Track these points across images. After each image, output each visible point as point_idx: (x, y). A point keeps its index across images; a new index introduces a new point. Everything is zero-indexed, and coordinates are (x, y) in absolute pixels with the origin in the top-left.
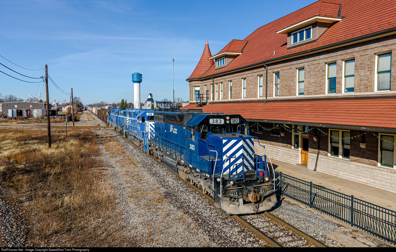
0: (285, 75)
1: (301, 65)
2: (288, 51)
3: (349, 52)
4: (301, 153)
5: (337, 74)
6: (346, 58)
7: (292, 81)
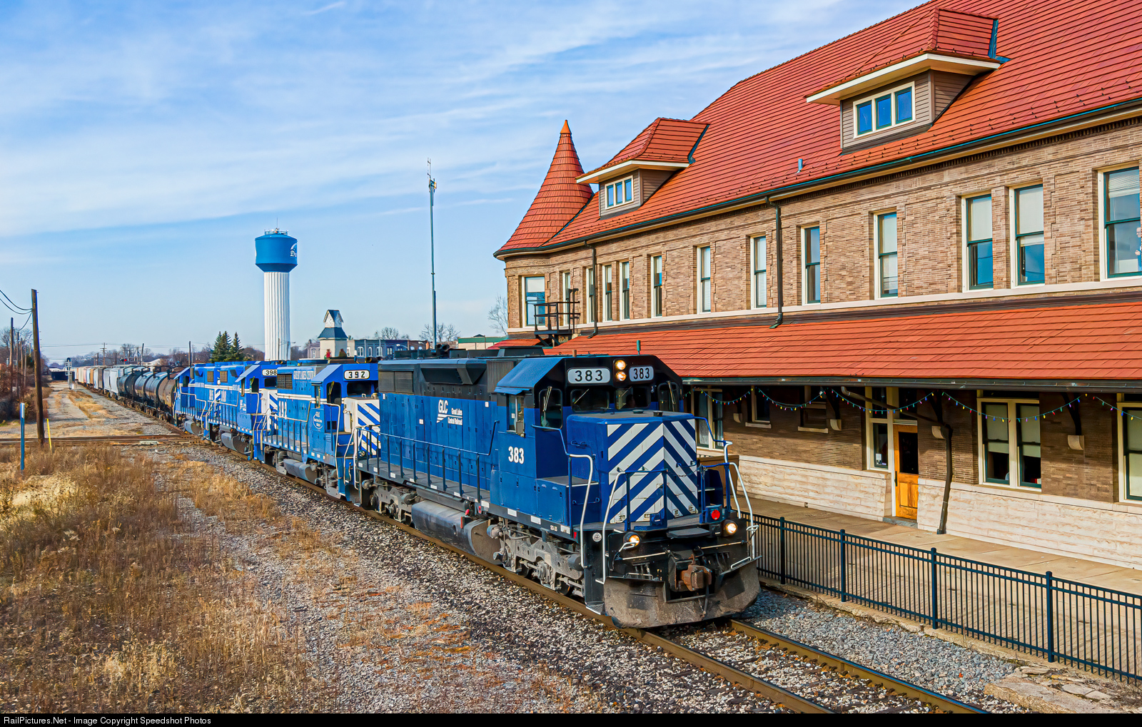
0: (839, 233)
1: (887, 203)
2: (844, 157)
3: (1024, 164)
4: (896, 481)
5: (994, 230)
6: (1016, 181)
7: (860, 253)
